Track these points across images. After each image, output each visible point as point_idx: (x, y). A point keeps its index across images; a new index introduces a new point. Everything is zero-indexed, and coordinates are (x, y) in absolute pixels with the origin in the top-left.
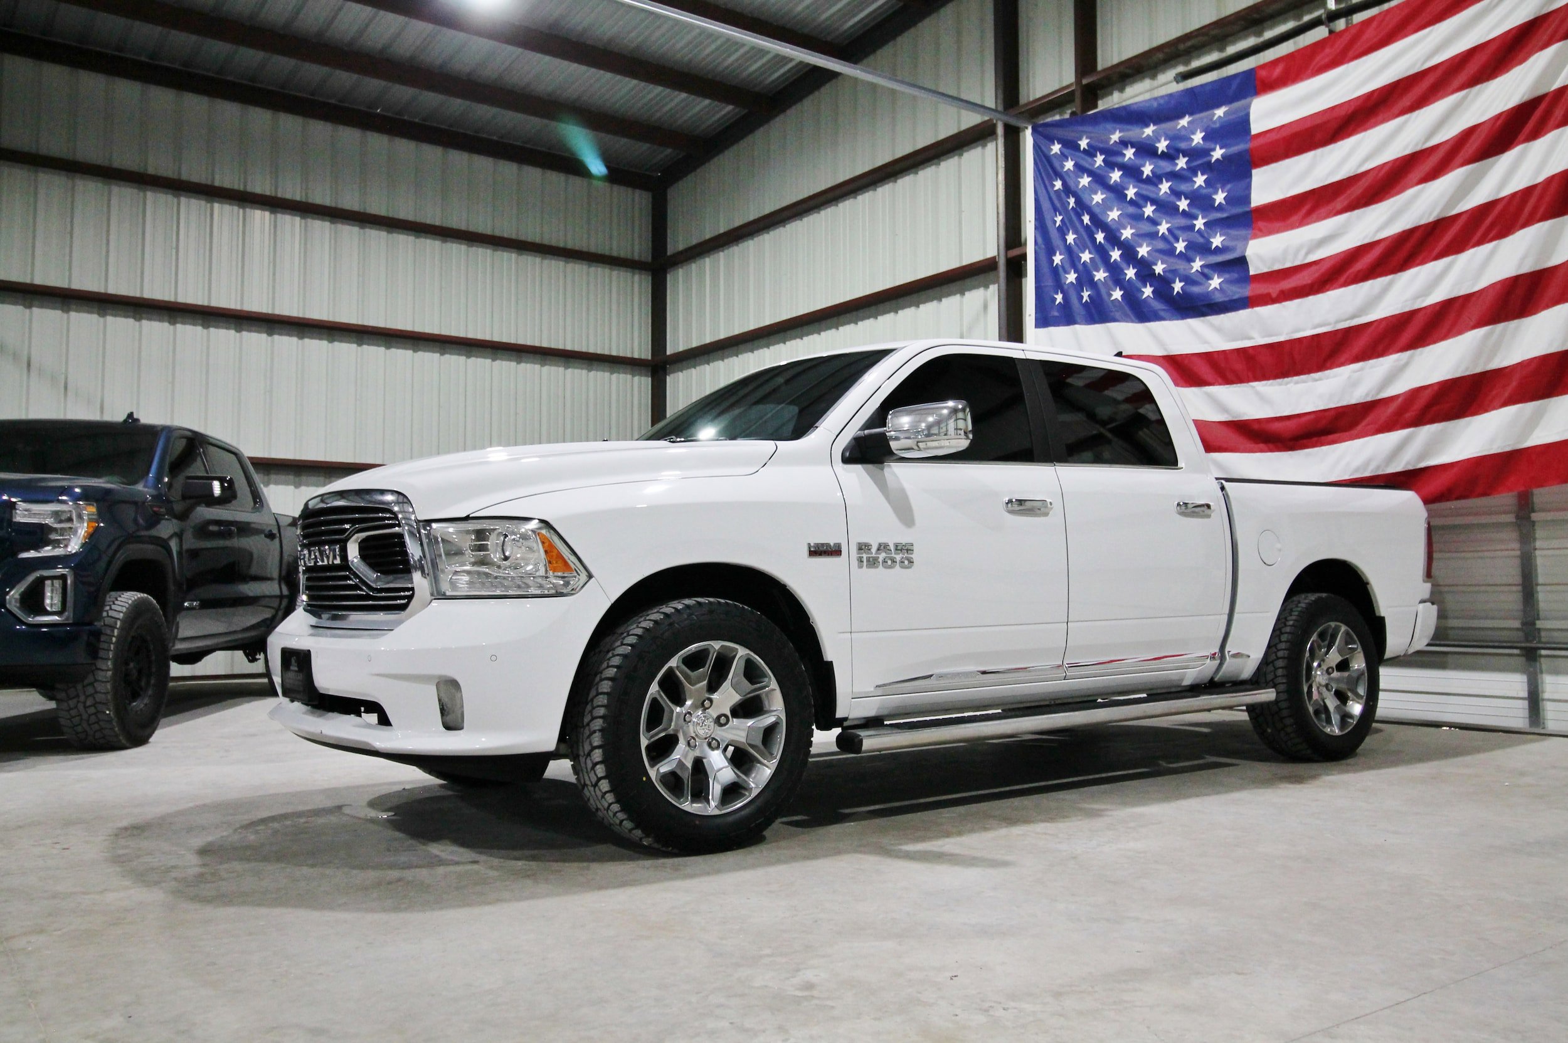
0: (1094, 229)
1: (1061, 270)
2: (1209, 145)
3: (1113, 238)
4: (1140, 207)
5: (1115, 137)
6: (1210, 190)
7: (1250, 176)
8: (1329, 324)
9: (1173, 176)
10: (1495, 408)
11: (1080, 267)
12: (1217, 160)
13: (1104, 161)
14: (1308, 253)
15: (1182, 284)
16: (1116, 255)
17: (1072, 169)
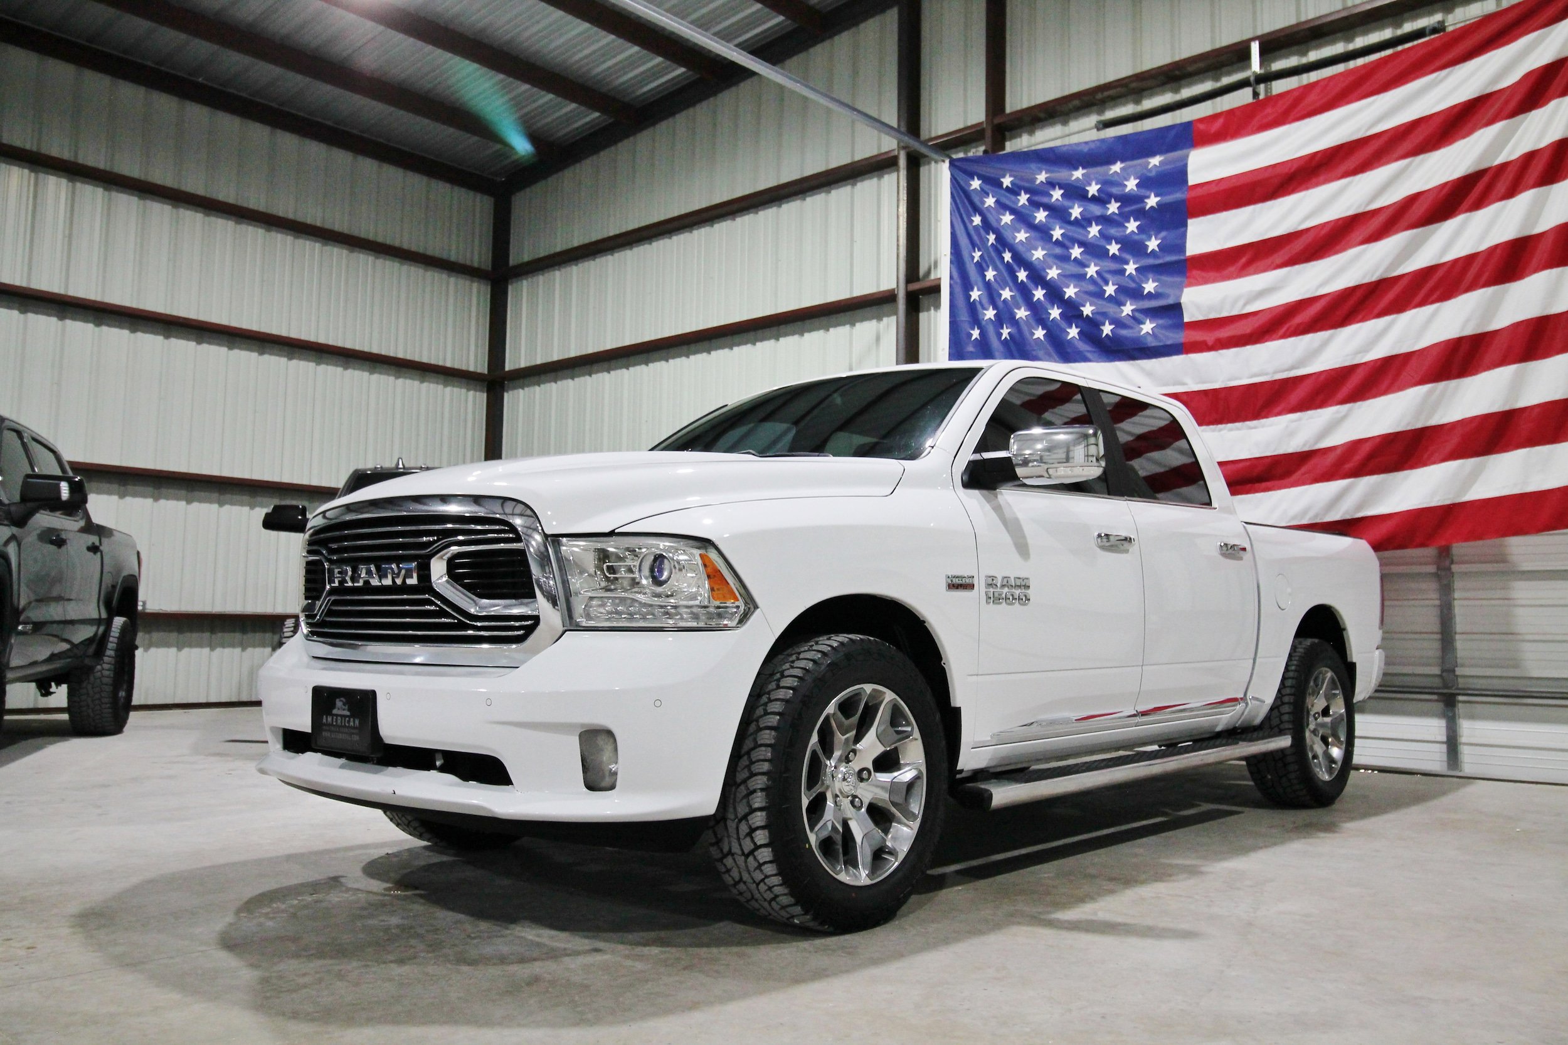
2: (1143, 192)
3: (1037, 276)
4: (1067, 248)
5: (1042, 177)
6: (1143, 237)
7: (1186, 225)
8: (1267, 374)
9: (1104, 220)
10: (1434, 463)
12: (1152, 207)
13: (1028, 200)
14: (1245, 305)
15: (1113, 327)
17: (993, 205)
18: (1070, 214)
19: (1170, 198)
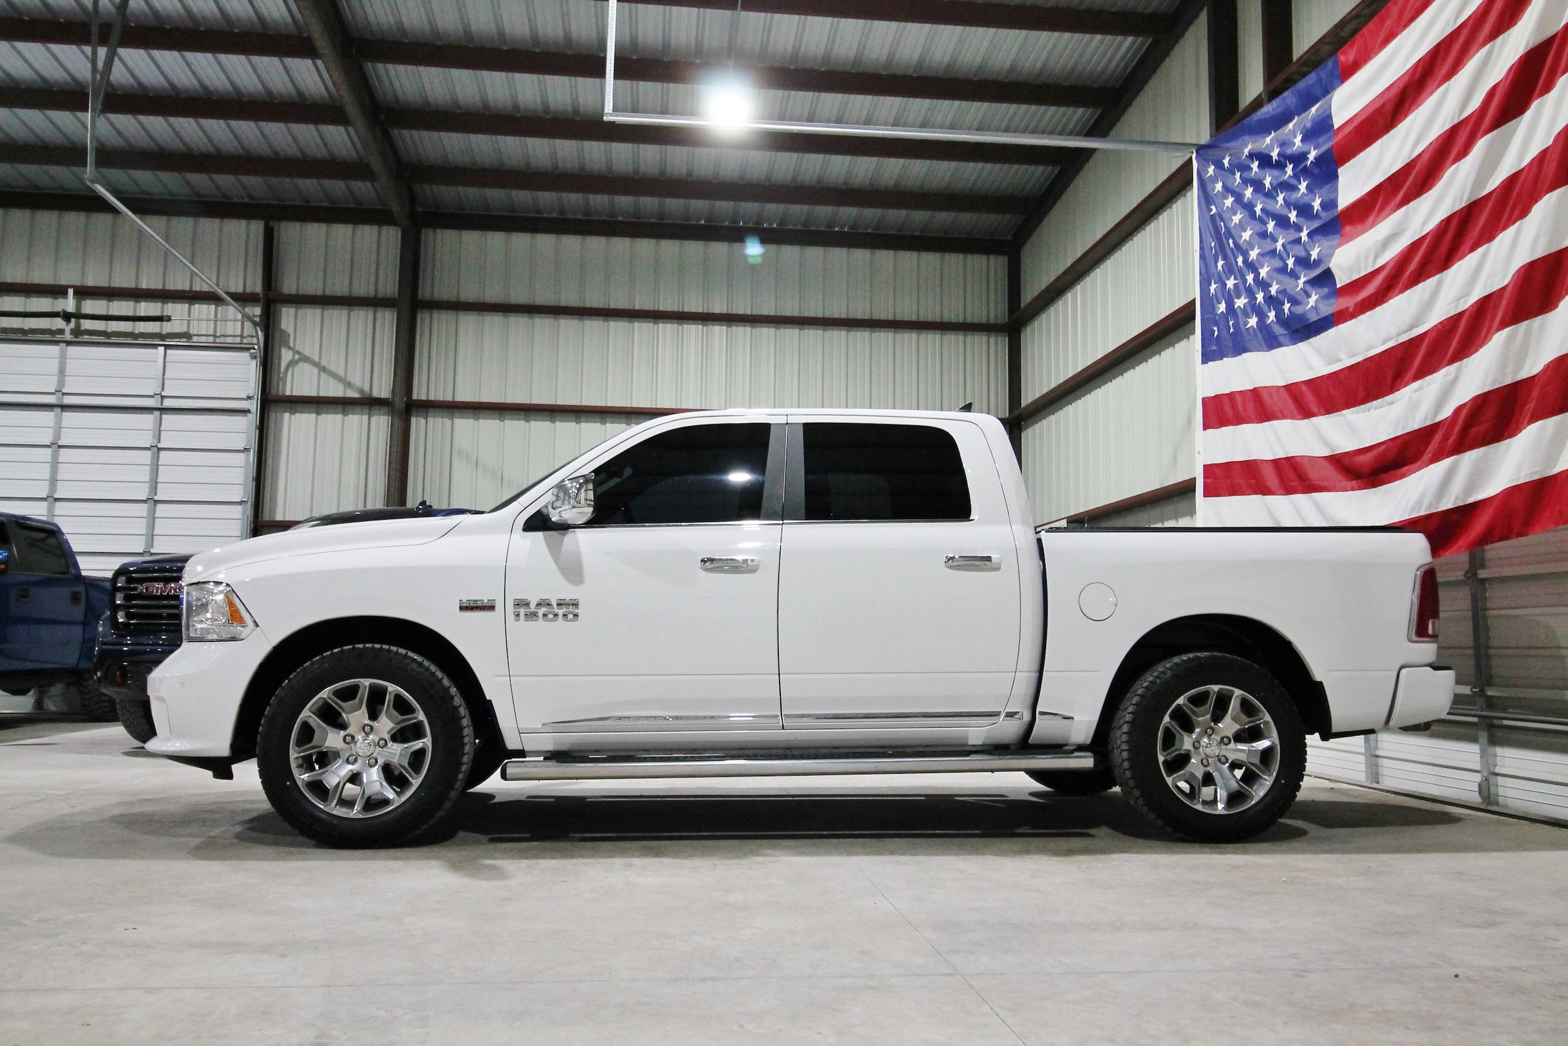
0: (1235, 253)
1: (1215, 300)
2: (1306, 147)
3: (1247, 261)
4: (1265, 224)
5: (1246, 151)
6: (1310, 196)
7: (1337, 177)
8: (1390, 339)
9: (1285, 186)
11: (1227, 296)
12: (1312, 162)
13: (1240, 178)
14: (1376, 257)
15: (1290, 305)
16: (1250, 279)
17: (1221, 190)
18: (1264, 186)
19: (1322, 148)
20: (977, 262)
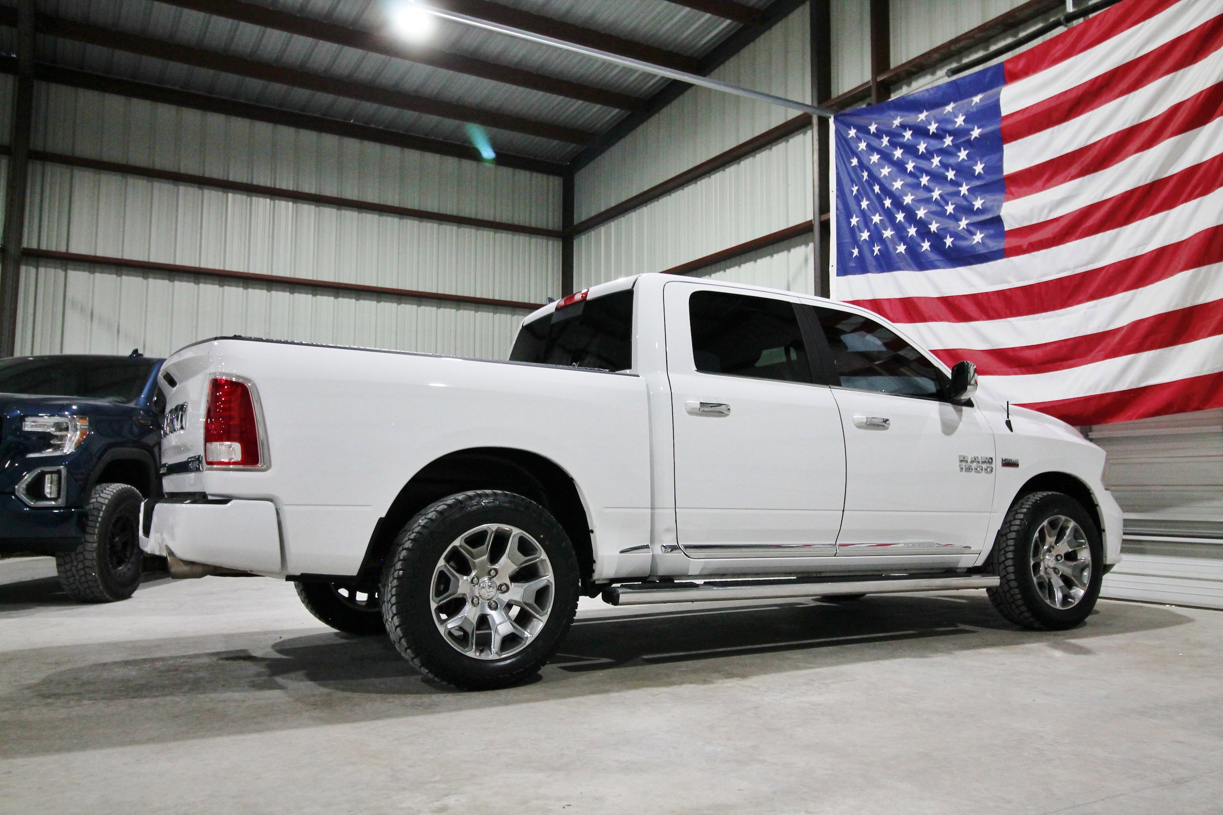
0: (883, 196)
1: (857, 230)
2: (969, 126)
3: (898, 204)
4: (918, 178)
5: (897, 122)
6: (971, 162)
7: (1002, 150)
8: (1070, 269)
9: (942, 152)
10: (1203, 337)
11: (872, 228)
12: (976, 138)
13: (889, 141)
14: (1050, 211)
15: (952, 239)
16: (900, 217)
17: (865, 149)
18: (918, 150)
19: (990, 129)
20: (539, 179)
